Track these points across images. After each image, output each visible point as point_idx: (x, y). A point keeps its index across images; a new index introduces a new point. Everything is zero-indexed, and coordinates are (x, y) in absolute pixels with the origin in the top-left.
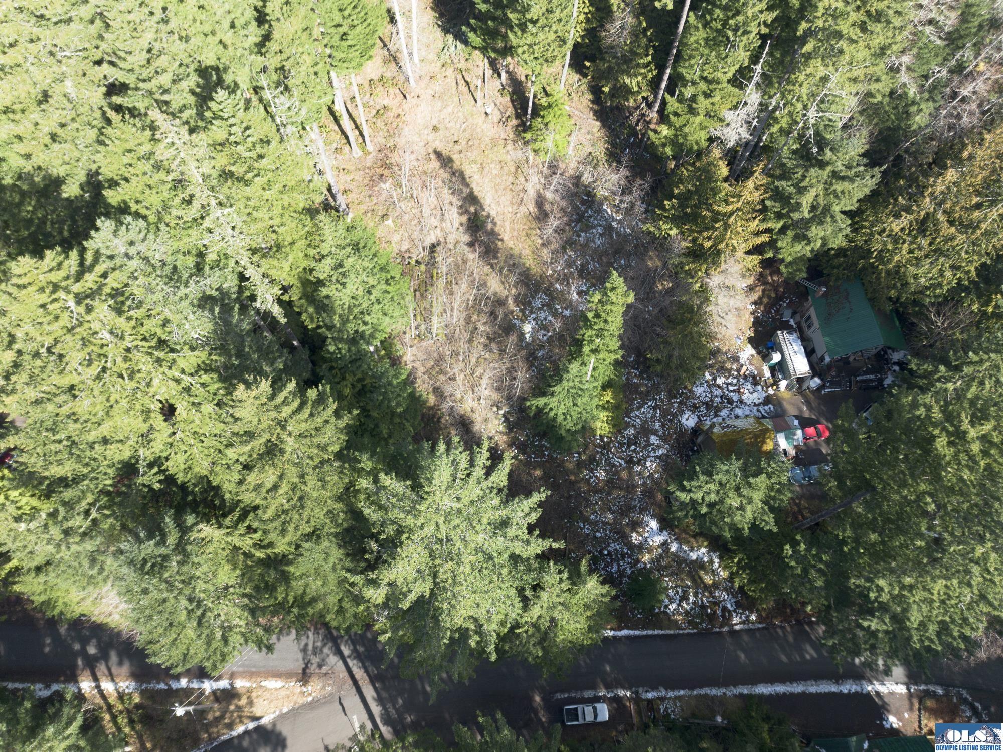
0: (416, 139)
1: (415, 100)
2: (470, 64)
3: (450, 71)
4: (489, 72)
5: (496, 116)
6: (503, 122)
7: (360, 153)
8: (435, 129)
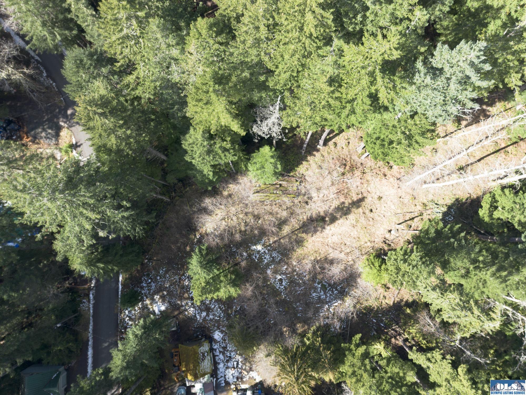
0: (372, 186)
1: (396, 185)
5: (389, 237)
6: (386, 241)
8: (380, 198)
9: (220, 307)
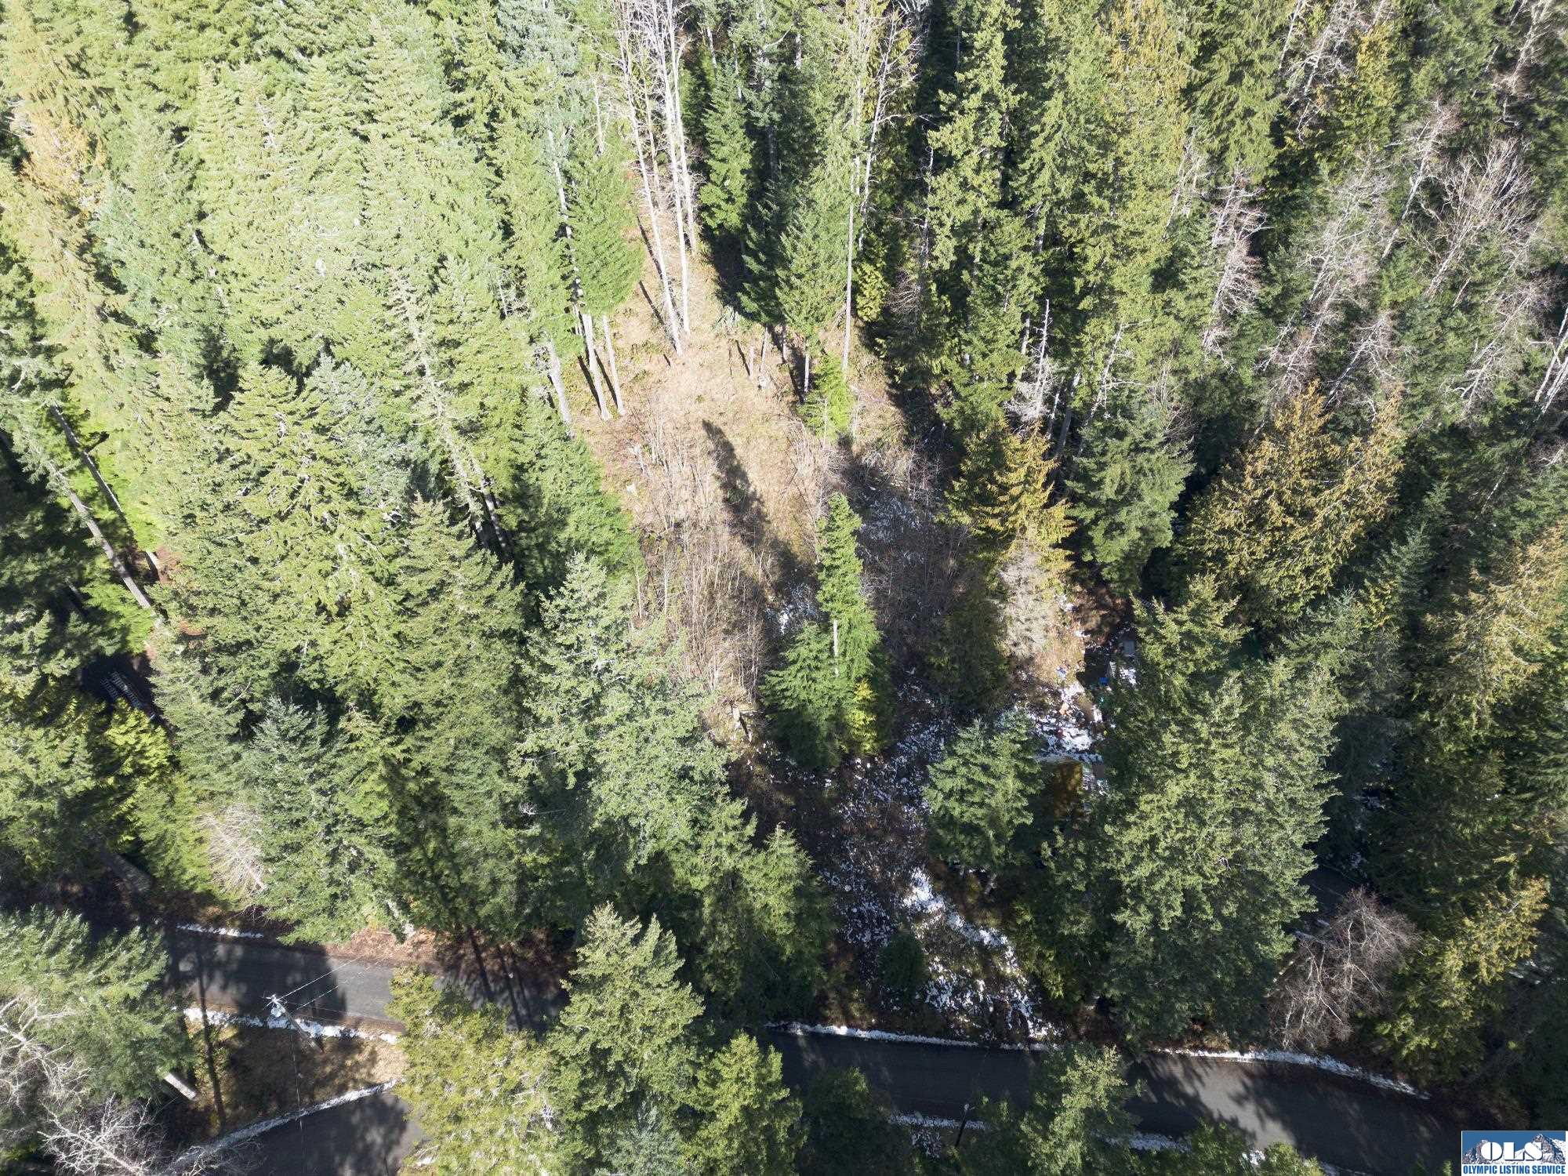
0: (677, 407)
1: (680, 368)
2: (748, 338)
3: (724, 342)
4: (769, 345)
5: (770, 389)
6: (779, 396)
7: (610, 416)
8: (700, 399)
9: (916, 733)
